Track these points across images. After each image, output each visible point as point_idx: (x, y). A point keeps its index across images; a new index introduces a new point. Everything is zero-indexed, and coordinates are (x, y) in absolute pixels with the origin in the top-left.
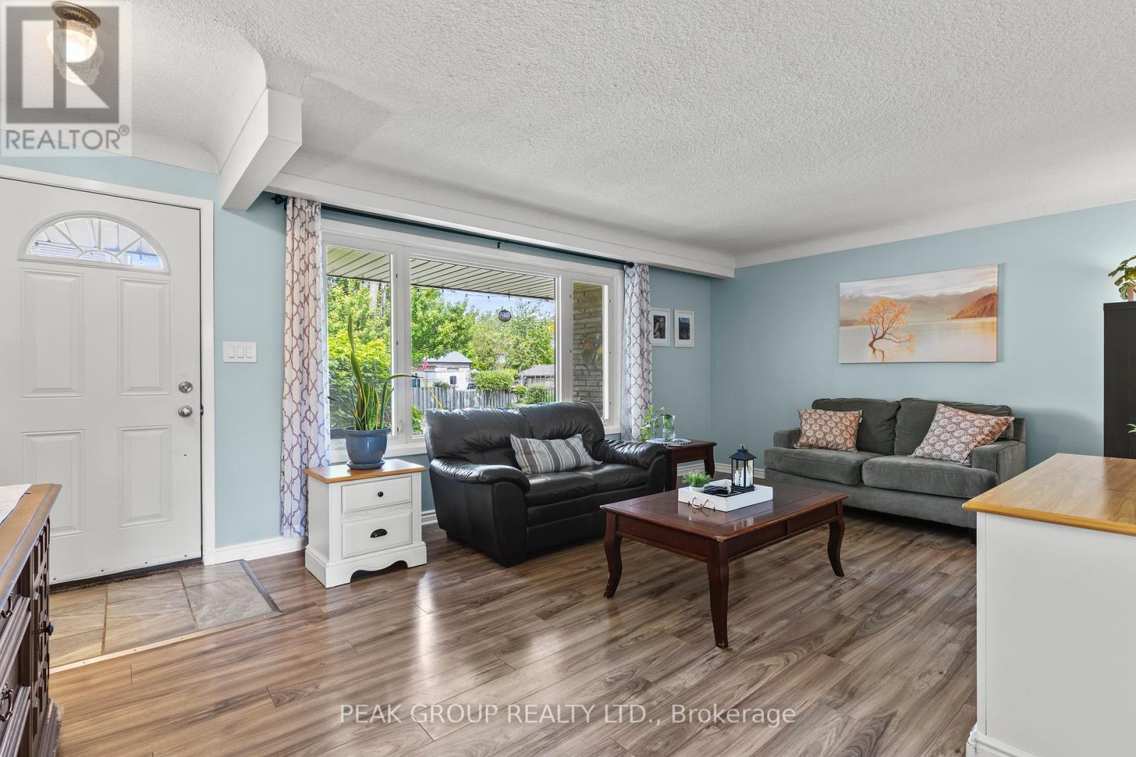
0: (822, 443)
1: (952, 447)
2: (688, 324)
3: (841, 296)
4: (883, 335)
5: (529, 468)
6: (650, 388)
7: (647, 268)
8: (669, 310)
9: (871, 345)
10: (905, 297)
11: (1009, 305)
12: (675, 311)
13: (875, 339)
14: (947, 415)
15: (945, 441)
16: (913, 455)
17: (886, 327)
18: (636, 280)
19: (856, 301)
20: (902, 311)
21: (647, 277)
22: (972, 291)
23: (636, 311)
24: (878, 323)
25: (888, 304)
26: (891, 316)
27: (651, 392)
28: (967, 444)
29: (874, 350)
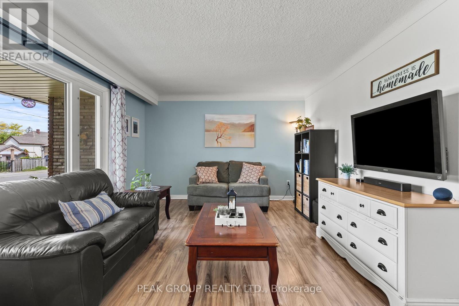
0: (208, 181)
1: (252, 178)
2: (137, 126)
3: (205, 119)
4: (221, 136)
5: (81, 225)
6: (126, 159)
7: (124, 91)
8: (129, 116)
9: (217, 140)
10: (228, 122)
11: (257, 128)
12: (132, 118)
13: (218, 138)
14: (248, 166)
15: (250, 176)
16: (238, 182)
17: (222, 133)
18: (119, 96)
19: (212, 122)
20: (227, 128)
21: (124, 96)
22: (248, 123)
23: (119, 114)
24: (219, 131)
25: (222, 125)
26: (224, 129)
27: (126, 161)
28: (257, 176)
29: (218, 142)
